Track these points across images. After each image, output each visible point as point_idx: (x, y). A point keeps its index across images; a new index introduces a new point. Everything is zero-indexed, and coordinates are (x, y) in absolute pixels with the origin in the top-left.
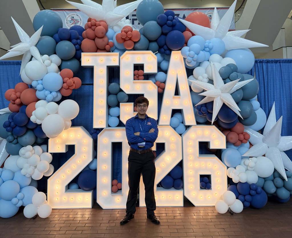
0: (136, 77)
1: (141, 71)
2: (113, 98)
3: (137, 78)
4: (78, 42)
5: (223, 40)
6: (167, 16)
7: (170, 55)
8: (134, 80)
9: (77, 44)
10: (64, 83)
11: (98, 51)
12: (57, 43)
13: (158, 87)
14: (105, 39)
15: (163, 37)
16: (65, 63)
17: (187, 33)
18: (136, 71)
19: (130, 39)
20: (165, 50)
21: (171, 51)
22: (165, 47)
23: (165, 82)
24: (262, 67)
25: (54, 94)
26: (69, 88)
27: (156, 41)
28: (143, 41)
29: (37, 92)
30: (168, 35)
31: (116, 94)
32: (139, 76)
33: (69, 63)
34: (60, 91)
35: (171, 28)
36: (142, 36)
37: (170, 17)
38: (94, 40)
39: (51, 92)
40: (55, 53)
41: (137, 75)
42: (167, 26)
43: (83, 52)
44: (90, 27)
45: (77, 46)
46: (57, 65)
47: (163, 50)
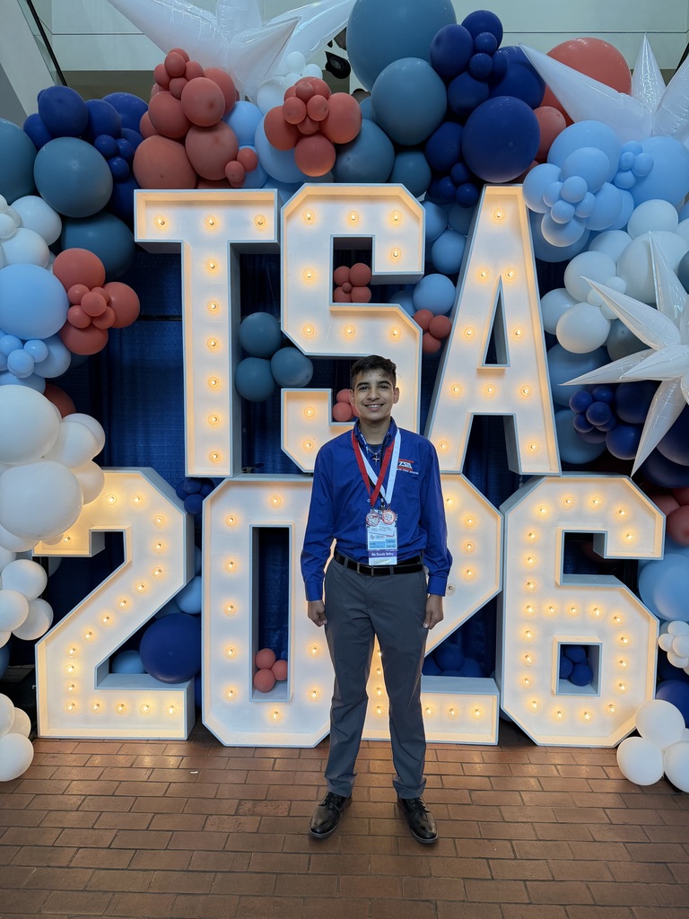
0: (343, 290)
1: (359, 268)
2: (255, 368)
3: (348, 295)
4: (121, 147)
6: (474, 34)
7: (472, 205)
8: (334, 301)
9: (117, 153)
10: (71, 305)
11: (199, 188)
12: (38, 148)
13: (426, 331)
14: (225, 135)
15: (450, 128)
16: (74, 232)
17: (546, 114)
18: (343, 270)
20: (457, 184)
21: (479, 185)
22: (458, 170)
23: (449, 313)
25: (36, 348)
26: (92, 325)
27: (421, 147)
28: (373, 141)
30: (475, 119)
31: (268, 357)
32: (353, 286)
33: (91, 232)
34: (60, 337)
35: (484, 87)
36: (369, 129)
37: (485, 37)
38: (181, 140)
39: (24, 342)
40: (35, 192)
41: (347, 285)
42: (472, 75)
43: (140, 188)
44: (165, 87)
45: (117, 162)
46: (46, 240)
47: (449, 185)
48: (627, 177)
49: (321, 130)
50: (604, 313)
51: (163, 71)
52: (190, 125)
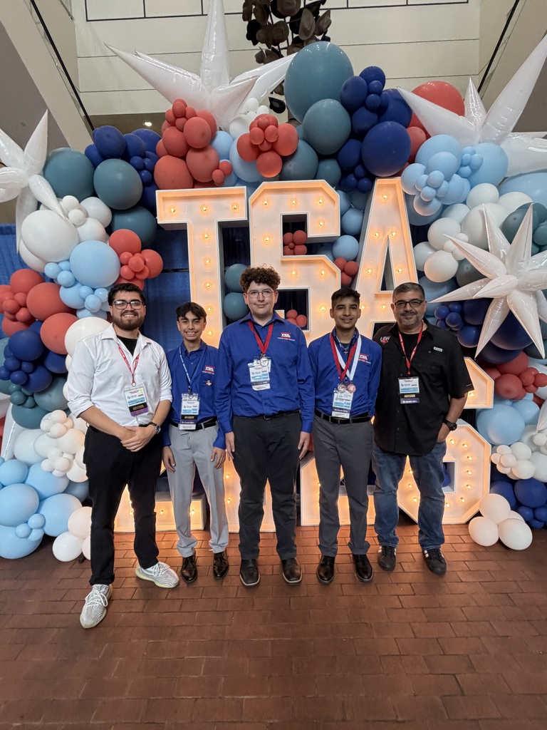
0: (290, 248)
1: (299, 233)
2: (235, 300)
3: (292, 251)
4: (146, 164)
5: (503, 147)
6: (368, 84)
7: (368, 192)
8: (284, 255)
9: (144, 168)
10: (122, 265)
11: (196, 187)
12: (95, 166)
13: (343, 271)
14: (211, 154)
15: (354, 144)
16: (120, 219)
17: (414, 132)
18: (289, 235)
20: (358, 179)
21: (372, 179)
22: (359, 170)
23: (356, 259)
25: (101, 293)
26: (134, 278)
27: (334, 156)
28: (305, 154)
29: (62, 291)
30: (370, 137)
32: (295, 245)
33: (129, 219)
35: (374, 116)
36: (303, 146)
37: (375, 83)
38: (184, 158)
39: (94, 290)
40: (95, 195)
41: (292, 244)
42: (367, 109)
43: (159, 189)
44: (173, 124)
45: (144, 173)
46: (103, 224)
47: (353, 179)
48: (467, 170)
49: (273, 148)
50: (455, 256)
51: (171, 114)
52: (189, 148)
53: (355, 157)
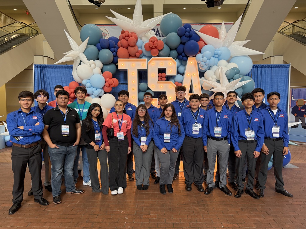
0: (160, 78)
1: (164, 73)
4: (115, 50)
5: (229, 48)
6: (186, 29)
7: (186, 61)
8: (158, 80)
10: (106, 82)
11: (130, 57)
12: (99, 51)
14: (136, 48)
15: (182, 46)
16: (106, 67)
17: (200, 43)
18: (160, 74)
19: (156, 47)
20: (183, 57)
21: (187, 57)
22: (183, 54)
23: (182, 82)
24: (257, 71)
25: (99, 90)
26: (109, 86)
27: (176, 49)
28: (166, 49)
30: (186, 45)
32: (162, 77)
33: (108, 67)
34: (103, 88)
35: (188, 38)
36: (165, 46)
37: (188, 29)
38: (127, 48)
39: (97, 89)
40: (98, 59)
42: (186, 36)
43: (119, 58)
44: (124, 38)
45: (114, 53)
48: (217, 56)
53: (182, 50)
